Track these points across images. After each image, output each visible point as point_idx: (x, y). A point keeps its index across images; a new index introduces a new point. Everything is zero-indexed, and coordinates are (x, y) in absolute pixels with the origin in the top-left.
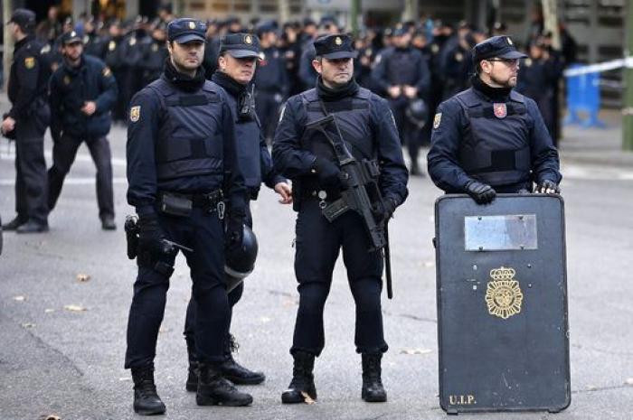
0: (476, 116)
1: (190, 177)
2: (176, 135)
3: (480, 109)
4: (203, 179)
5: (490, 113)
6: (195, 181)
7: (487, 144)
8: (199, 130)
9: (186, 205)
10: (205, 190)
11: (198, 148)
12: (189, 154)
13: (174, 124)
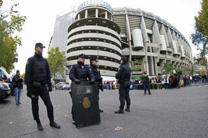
0: (78, 68)
1: (40, 78)
2: (37, 67)
3: (79, 67)
4: (43, 78)
5: (81, 68)
6: (41, 78)
7: (80, 73)
8: (41, 66)
9: (39, 84)
10: (43, 81)
11: (41, 71)
12: (39, 72)
13: (36, 65)
